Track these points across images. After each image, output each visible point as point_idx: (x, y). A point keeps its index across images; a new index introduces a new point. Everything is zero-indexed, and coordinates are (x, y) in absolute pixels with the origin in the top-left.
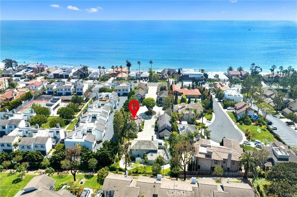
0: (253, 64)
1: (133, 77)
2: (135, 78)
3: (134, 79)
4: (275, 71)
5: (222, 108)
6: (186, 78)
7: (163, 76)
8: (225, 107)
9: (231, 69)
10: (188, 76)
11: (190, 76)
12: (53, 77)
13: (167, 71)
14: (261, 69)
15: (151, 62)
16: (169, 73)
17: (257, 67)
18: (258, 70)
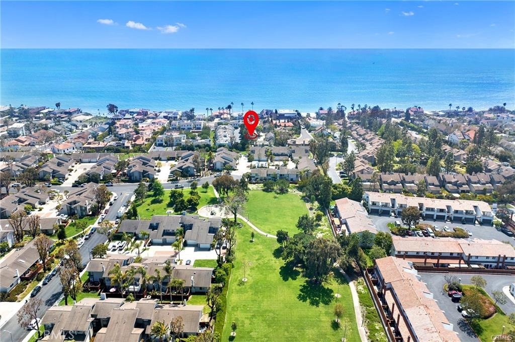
0: (339, 104)
4: (355, 109)
5: (308, 132)
6: (282, 116)
7: (263, 116)
8: (310, 132)
9: (321, 109)
10: (284, 115)
11: (285, 115)
13: (265, 112)
14: (346, 108)
15: (252, 104)
16: (267, 113)
17: (342, 106)
18: (344, 108)
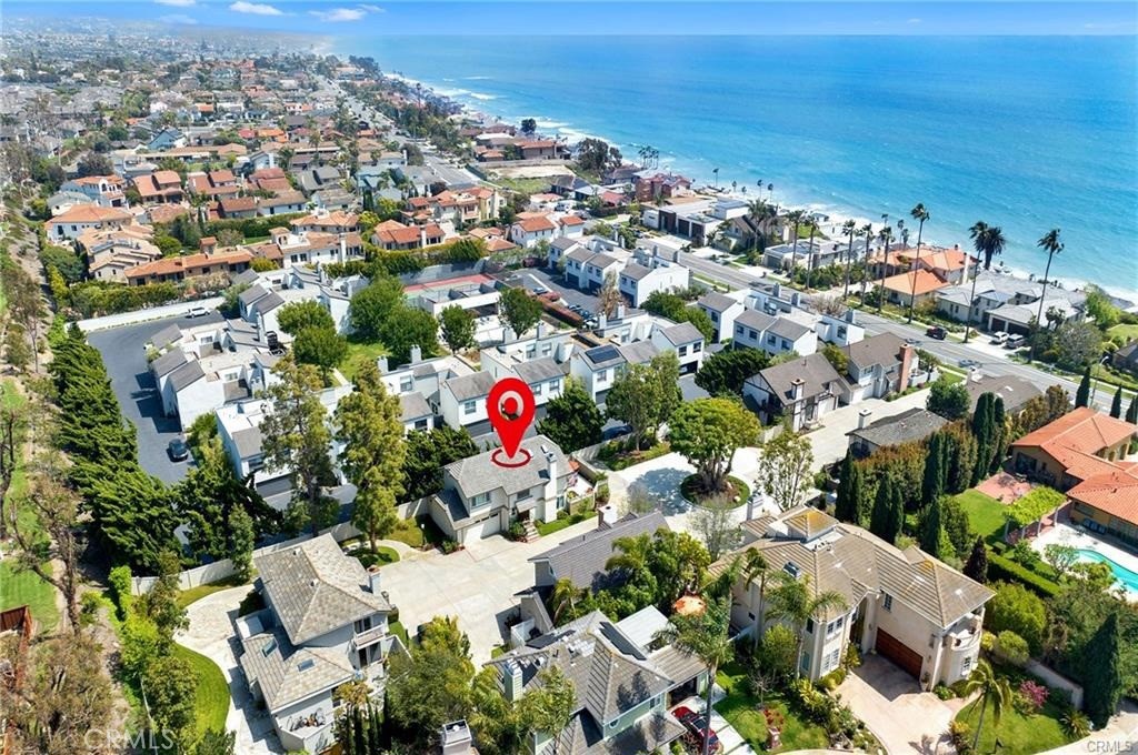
1: (952, 304)
2: (963, 315)
3: (955, 315)
12: (655, 223)
